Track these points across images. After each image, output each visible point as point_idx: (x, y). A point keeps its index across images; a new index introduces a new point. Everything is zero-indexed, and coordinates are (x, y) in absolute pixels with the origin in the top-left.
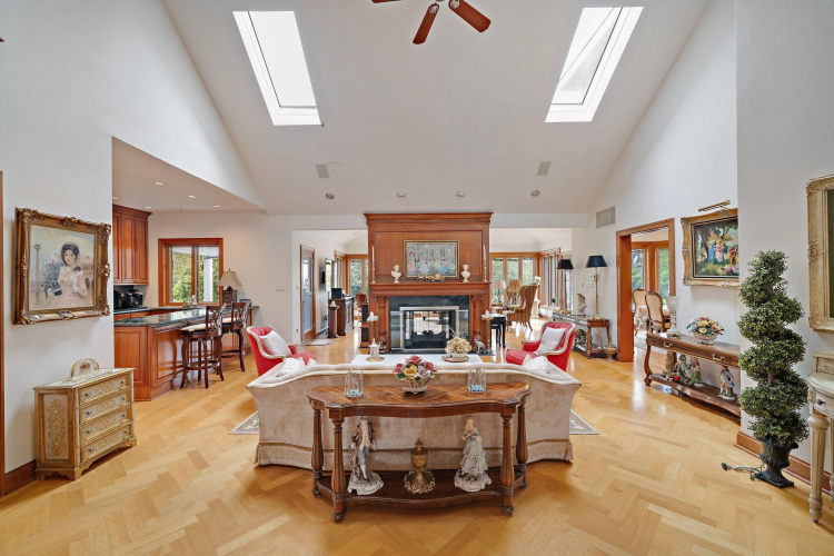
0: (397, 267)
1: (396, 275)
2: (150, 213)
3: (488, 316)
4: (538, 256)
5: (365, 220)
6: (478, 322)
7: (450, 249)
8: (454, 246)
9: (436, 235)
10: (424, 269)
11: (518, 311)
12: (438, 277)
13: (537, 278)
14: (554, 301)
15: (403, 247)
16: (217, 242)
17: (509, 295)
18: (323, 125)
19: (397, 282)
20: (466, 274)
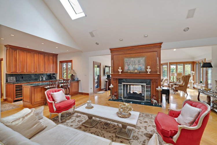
0: (120, 68)
1: (120, 71)
2: (58, 55)
3: (159, 89)
4: (193, 63)
5: (110, 51)
6: (154, 91)
7: (142, 60)
8: (144, 58)
9: (136, 54)
10: (131, 68)
11: (180, 86)
12: (136, 71)
13: (192, 72)
14: (201, 82)
15: (123, 60)
16: (71, 61)
17: (177, 79)
18: (86, 16)
19: (120, 73)
20: (149, 70)
